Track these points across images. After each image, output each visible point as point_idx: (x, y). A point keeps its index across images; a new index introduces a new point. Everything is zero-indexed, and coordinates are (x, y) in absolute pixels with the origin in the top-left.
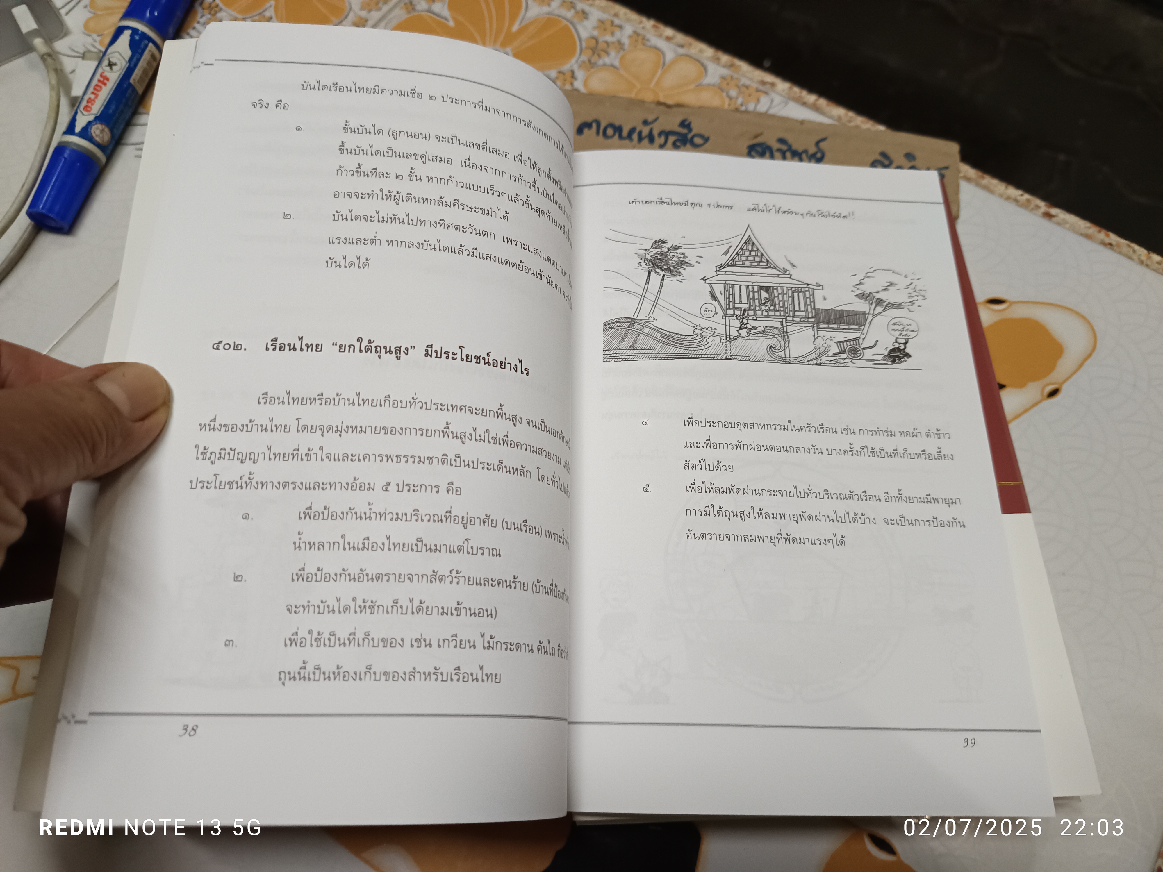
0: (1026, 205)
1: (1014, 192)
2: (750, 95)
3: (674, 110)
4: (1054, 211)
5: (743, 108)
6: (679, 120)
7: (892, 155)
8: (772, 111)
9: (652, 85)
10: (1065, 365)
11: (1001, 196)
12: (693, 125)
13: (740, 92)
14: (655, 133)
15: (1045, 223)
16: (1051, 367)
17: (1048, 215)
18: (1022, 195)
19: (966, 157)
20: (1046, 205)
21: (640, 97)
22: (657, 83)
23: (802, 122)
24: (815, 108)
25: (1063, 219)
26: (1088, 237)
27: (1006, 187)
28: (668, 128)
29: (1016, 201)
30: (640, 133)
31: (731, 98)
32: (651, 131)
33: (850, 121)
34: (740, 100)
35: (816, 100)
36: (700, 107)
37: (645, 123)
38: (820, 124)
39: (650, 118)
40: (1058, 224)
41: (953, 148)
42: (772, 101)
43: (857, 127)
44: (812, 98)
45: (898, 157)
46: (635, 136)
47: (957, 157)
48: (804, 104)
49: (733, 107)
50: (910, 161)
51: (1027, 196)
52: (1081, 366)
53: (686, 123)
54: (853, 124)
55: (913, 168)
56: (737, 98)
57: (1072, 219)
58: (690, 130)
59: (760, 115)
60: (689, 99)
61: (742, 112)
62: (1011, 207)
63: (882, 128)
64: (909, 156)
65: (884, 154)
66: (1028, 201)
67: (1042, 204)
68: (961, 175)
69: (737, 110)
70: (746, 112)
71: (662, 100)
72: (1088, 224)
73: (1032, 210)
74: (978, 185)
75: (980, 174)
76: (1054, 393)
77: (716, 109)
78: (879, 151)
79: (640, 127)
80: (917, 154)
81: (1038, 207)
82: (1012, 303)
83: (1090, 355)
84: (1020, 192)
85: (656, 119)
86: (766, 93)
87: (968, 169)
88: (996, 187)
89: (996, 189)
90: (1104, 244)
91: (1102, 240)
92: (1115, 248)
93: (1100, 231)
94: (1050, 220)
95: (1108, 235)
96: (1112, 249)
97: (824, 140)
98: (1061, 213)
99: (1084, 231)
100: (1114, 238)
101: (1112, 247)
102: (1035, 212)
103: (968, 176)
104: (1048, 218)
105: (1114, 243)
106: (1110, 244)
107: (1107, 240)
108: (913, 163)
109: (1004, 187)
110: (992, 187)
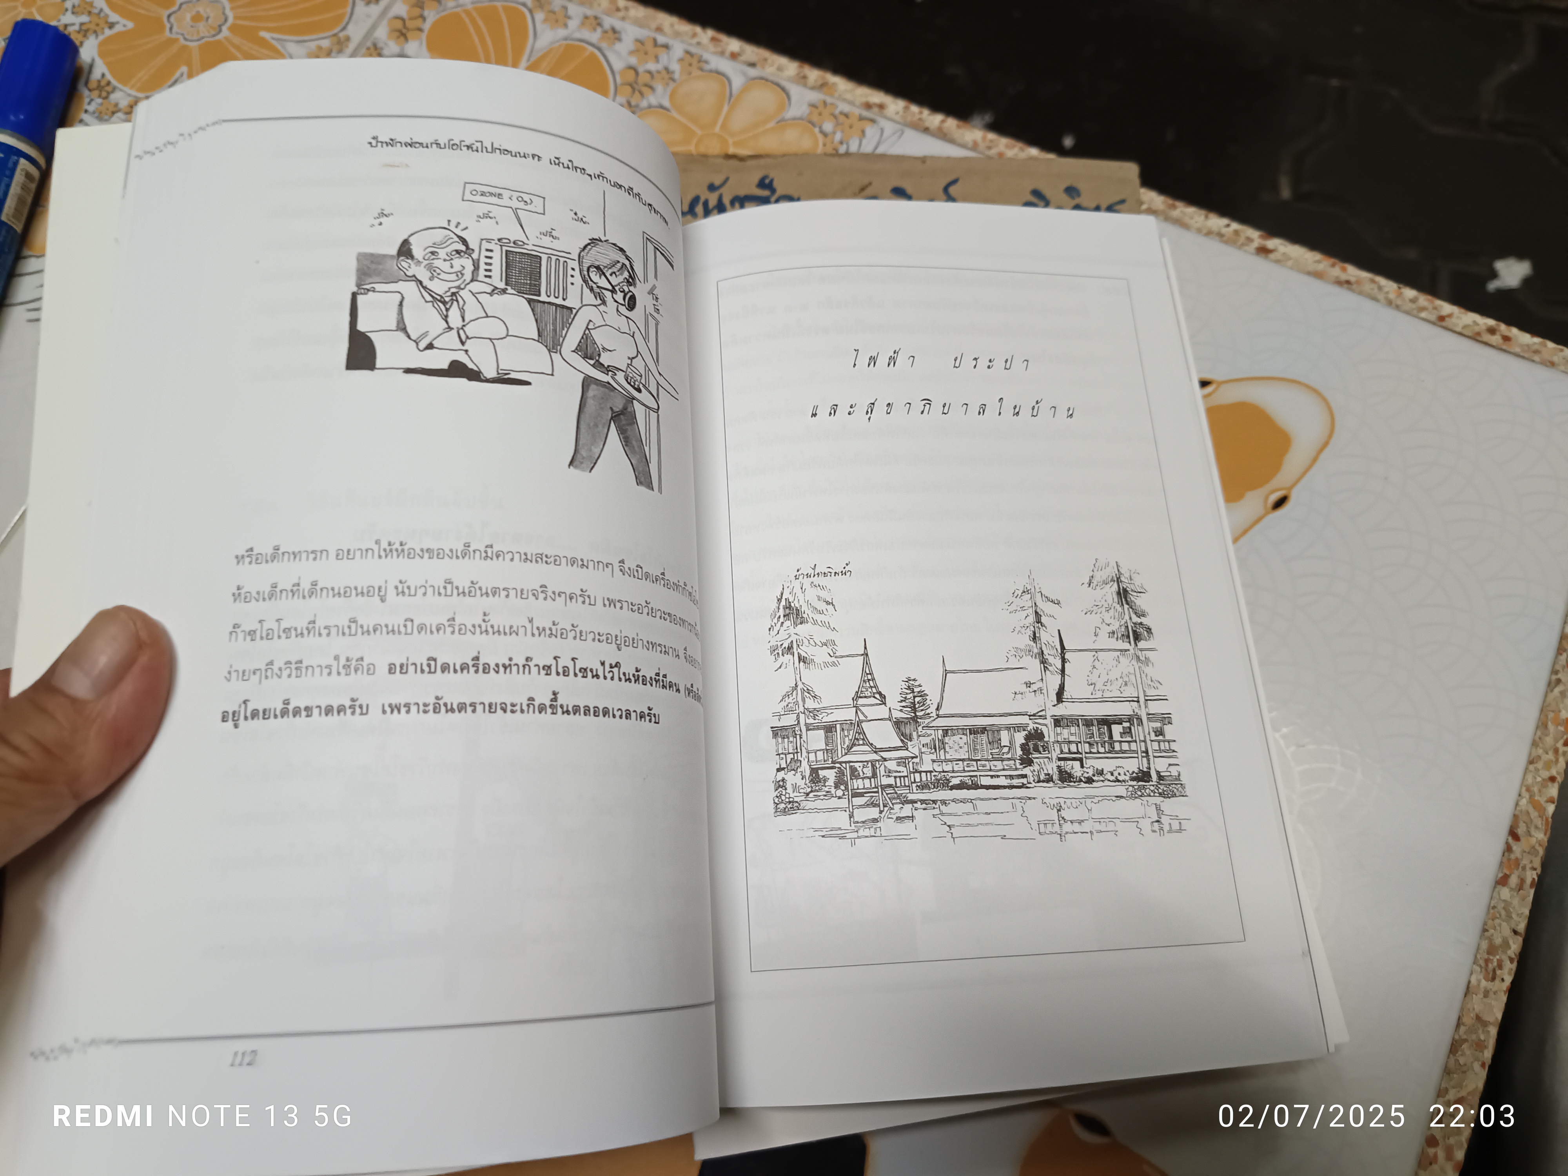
0: (1232, 241)
1: (1217, 222)
2: (851, 127)
3: (750, 163)
4: (1273, 243)
5: (842, 149)
6: (756, 179)
7: (1047, 193)
8: (881, 150)
9: (717, 129)
10: (1294, 462)
11: (1199, 231)
12: (776, 184)
13: (838, 124)
14: (726, 201)
15: (1260, 263)
16: (1276, 467)
17: (1263, 251)
18: (1228, 226)
19: (1149, 180)
20: (1261, 237)
21: (702, 150)
22: (724, 126)
23: (923, 160)
24: (942, 135)
25: (1284, 254)
26: (1318, 275)
27: (1206, 217)
28: (742, 193)
29: (1220, 235)
30: (706, 204)
31: (825, 135)
32: (720, 199)
33: (989, 148)
34: (838, 136)
35: (943, 121)
36: (784, 156)
37: (712, 188)
38: (948, 159)
39: (717, 182)
40: (1277, 261)
41: (1130, 170)
42: (882, 130)
43: (1001, 155)
44: (935, 120)
45: (1055, 192)
46: (699, 209)
47: (1137, 181)
48: (926, 130)
49: (829, 150)
50: (1073, 198)
51: (1235, 226)
52: (1315, 460)
53: (767, 181)
54: (993, 152)
55: (1077, 207)
56: (834, 133)
57: (1296, 251)
58: (773, 191)
59: (866, 156)
60: (770, 143)
61: (841, 156)
62: (1214, 245)
63: (1034, 152)
64: (1072, 191)
65: (1036, 193)
66: (1236, 232)
67: (1254, 234)
68: (1144, 207)
69: (836, 154)
70: (847, 154)
71: (732, 150)
72: (1318, 256)
73: (1243, 245)
74: (1167, 219)
75: (1170, 201)
76: (1280, 503)
77: (805, 155)
78: (1030, 188)
79: (705, 195)
80: (1081, 186)
81: (1250, 240)
82: (1221, 383)
83: (1326, 444)
84: (1225, 221)
85: (727, 179)
86: (873, 121)
87: (1153, 198)
88: (1192, 218)
89: (1192, 222)
90: (1339, 283)
91: (1337, 277)
92: (1354, 286)
93: (1333, 265)
94: (1266, 258)
95: (1344, 270)
96: (1350, 289)
97: (954, 182)
98: (1281, 244)
99: (1312, 267)
100: (1353, 272)
101: (1350, 286)
102: (1246, 248)
103: (1154, 208)
104: (1263, 255)
105: (1353, 279)
106: (1348, 282)
107: (1344, 277)
108: (1077, 201)
109: (1203, 217)
110: (1187, 220)
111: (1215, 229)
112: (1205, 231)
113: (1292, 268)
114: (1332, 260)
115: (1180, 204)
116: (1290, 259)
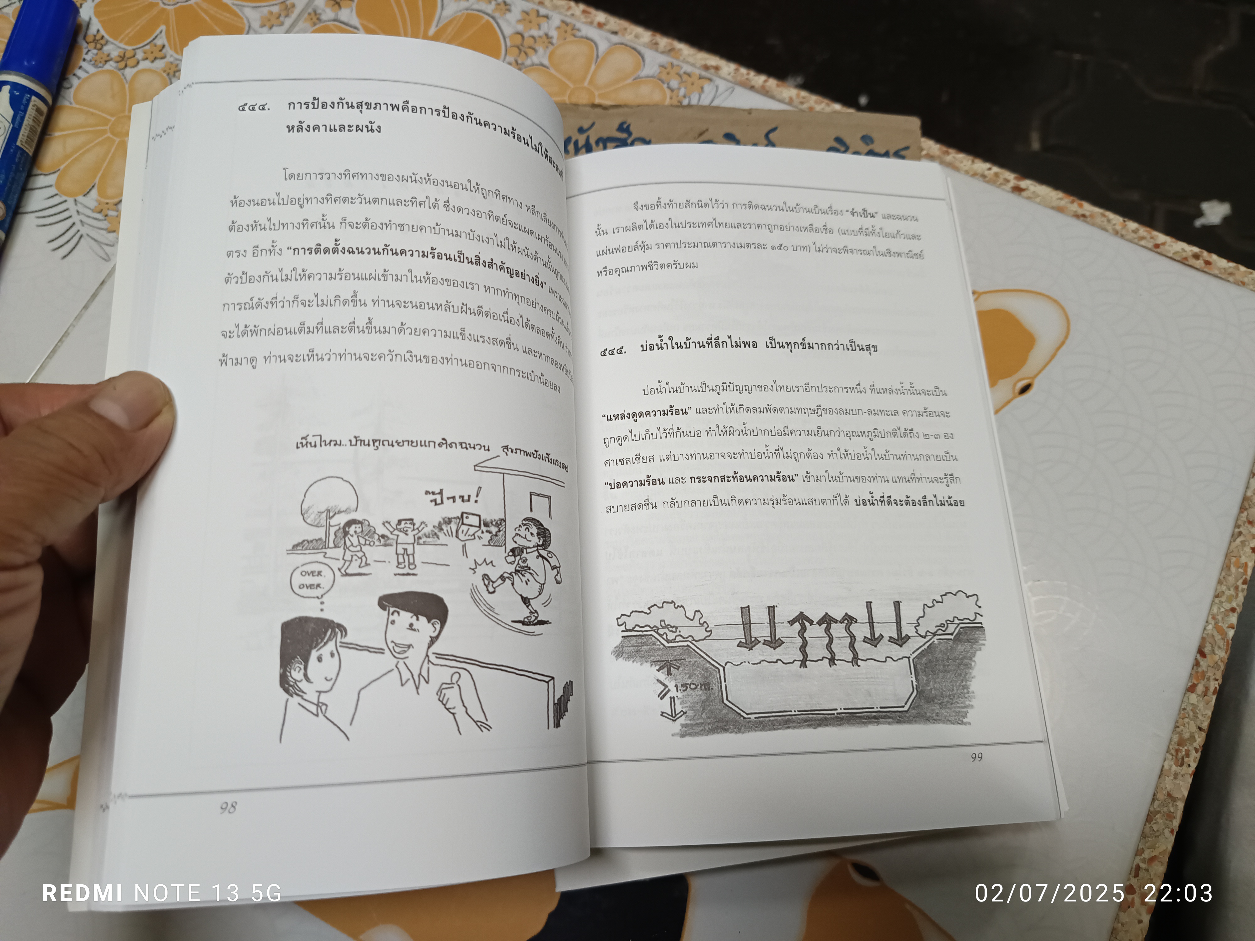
0: (993, 181)
1: (981, 166)
2: (693, 84)
3: (611, 111)
4: (1025, 183)
5: (685, 102)
6: (616, 125)
7: (848, 140)
8: (716, 103)
9: (586, 84)
10: (1037, 357)
11: (967, 172)
12: (632, 129)
13: (682, 82)
14: (592, 141)
15: (1014, 198)
16: (1023, 361)
17: (1017, 190)
18: (990, 169)
19: (928, 132)
20: (1016, 178)
21: (574, 100)
22: (591, 82)
23: (750, 111)
24: (764, 92)
25: (1034, 192)
26: (1060, 210)
27: (973, 162)
28: (605, 135)
29: (984, 176)
30: (576, 143)
31: (672, 90)
32: (587, 141)
33: (802, 103)
34: (682, 92)
35: (765, 81)
36: (639, 106)
37: (581, 130)
38: (770, 111)
39: (586, 126)
40: (1029, 198)
41: (914, 123)
42: (717, 87)
43: (811, 109)
44: (760, 80)
45: (854, 141)
46: (571, 148)
47: (919, 132)
48: (752, 88)
49: (675, 102)
50: (867, 144)
51: (995, 169)
52: (1053, 356)
53: (625, 126)
54: (805, 106)
55: (871, 153)
56: (679, 89)
57: (1043, 190)
58: (630, 134)
59: (704, 108)
60: (627, 96)
61: (685, 107)
62: (978, 184)
63: (837, 107)
64: (867, 139)
65: (838, 140)
66: (996, 175)
67: (1010, 176)
68: (924, 153)
69: (680, 106)
70: (689, 106)
71: (597, 101)
72: (1060, 194)
73: (1001, 184)
74: (942, 163)
75: (944, 149)
76: (1025, 389)
77: (656, 106)
78: (834, 136)
79: (575, 136)
80: (874, 135)
81: (1008, 181)
82: (981, 294)
83: (1063, 343)
84: (988, 165)
85: (593, 124)
86: (710, 80)
87: (931, 146)
88: (962, 162)
89: (962, 165)
90: (1077, 216)
91: (1076, 212)
92: (1088, 219)
93: (1072, 202)
94: (1020, 195)
95: (1081, 206)
96: (1085, 221)
97: (774, 130)
98: (1031, 184)
99: (1055, 203)
100: (1088, 208)
101: (1085, 219)
102: (1004, 187)
103: (931, 153)
104: (1017, 193)
105: (1088, 214)
106: (1084, 216)
107: (1080, 211)
108: (871, 147)
109: (970, 162)
110: (957, 164)
111: (980, 171)
112: (971, 173)
113: (1039, 204)
114: (1072, 198)
115: (951, 151)
116: (1039, 196)
